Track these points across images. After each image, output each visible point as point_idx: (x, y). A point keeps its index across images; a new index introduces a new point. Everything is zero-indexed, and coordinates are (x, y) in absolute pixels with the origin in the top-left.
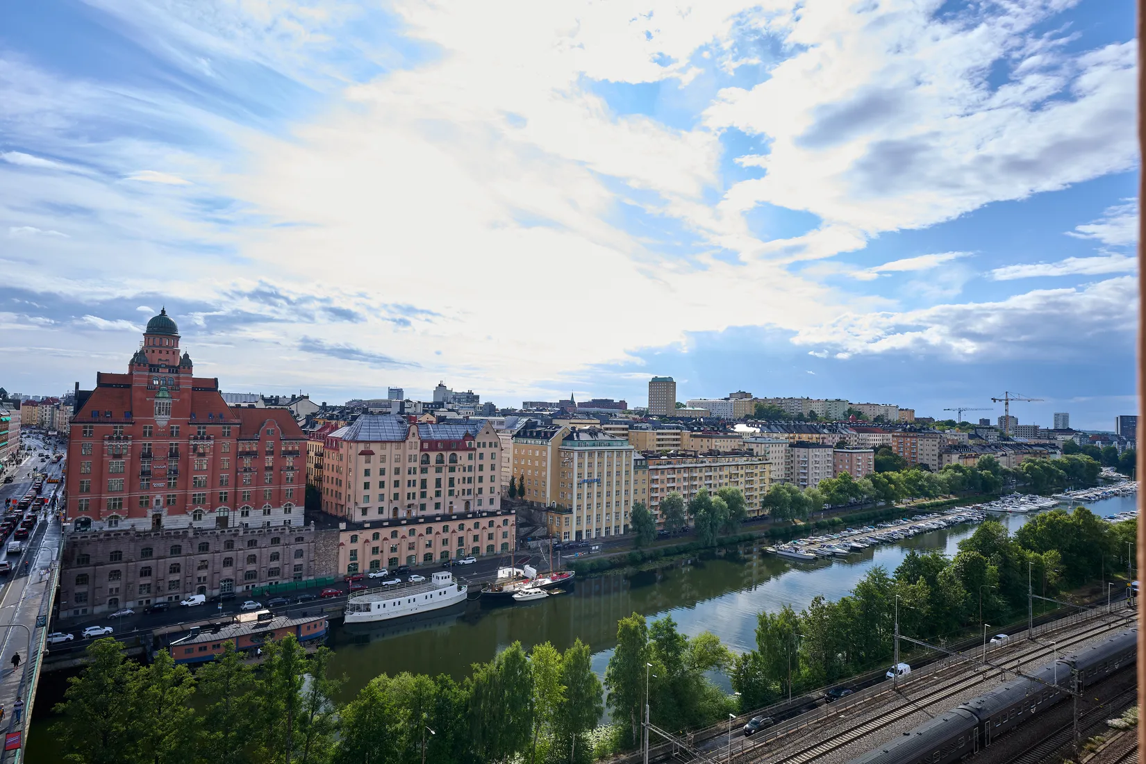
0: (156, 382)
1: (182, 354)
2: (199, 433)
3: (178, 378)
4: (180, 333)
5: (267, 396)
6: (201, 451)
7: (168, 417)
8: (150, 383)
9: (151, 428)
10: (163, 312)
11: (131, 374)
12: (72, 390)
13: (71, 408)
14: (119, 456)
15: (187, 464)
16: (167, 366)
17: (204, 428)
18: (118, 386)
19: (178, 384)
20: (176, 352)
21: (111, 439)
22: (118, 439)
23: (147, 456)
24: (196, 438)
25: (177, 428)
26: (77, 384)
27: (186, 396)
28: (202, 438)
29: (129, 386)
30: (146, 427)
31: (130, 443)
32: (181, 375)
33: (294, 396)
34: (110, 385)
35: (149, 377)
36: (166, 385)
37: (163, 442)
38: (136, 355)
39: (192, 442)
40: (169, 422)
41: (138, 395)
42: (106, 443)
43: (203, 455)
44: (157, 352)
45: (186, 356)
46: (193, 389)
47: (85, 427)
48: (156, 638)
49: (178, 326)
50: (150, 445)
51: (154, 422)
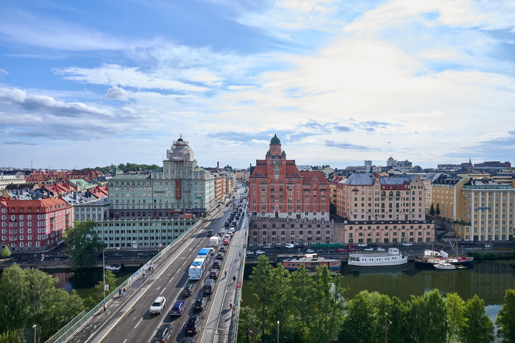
0: (274, 162)
1: (282, 151)
2: (289, 181)
3: (281, 160)
4: (281, 143)
5: (313, 166)
6: (290, 188)
7: (278, 175)
8: (272, 163)
9: (273, 179)
10: (275, 135)
11: (266, 160)
12: (249, 166)
13: (249, 173)
14: (264, 190)
15: (286, 193)
16: (278, 156)
17: (291, 179)
18: (263, 164)
19: (281, 163)
20: (280, 151)
21: (261, 184)
22: (263, 184)
23: (272, 190)
24: (288, 184)
25: (282, 179)
26: (251, 164)
27: (284, 167)
28: (290, 184)
29: (266, 164)
30: (272, 179)
31: (267, 185)
32: (282, 159)
33: (323, 166)
34: (260, 164)
35: (272, 160)
36: (278, 163)
37: (277, 185)
38: (267, 152)
39: (287, 185)
40: (279, 177)
41: (269, 167)
42: (260, 185)
43: (291, 190)
44: (274, 151)
45: (284, 152)
46: (287, 164)
47: (254, 179)
48: (278, 258)
49: (281, 140)
50: (273, 186)
51: (274, 177)
